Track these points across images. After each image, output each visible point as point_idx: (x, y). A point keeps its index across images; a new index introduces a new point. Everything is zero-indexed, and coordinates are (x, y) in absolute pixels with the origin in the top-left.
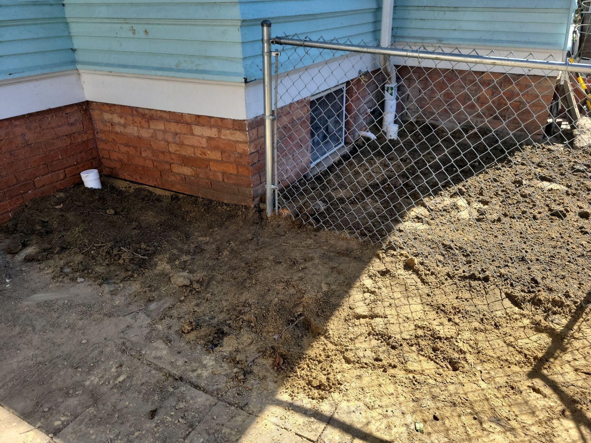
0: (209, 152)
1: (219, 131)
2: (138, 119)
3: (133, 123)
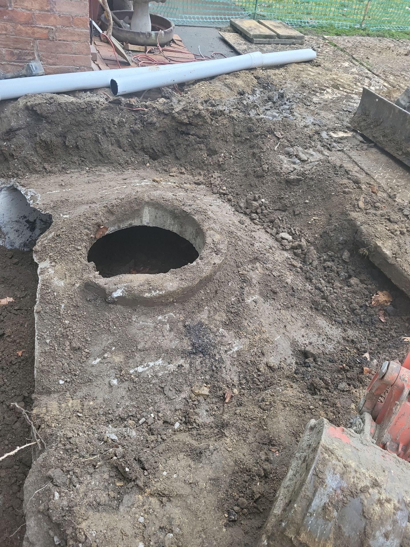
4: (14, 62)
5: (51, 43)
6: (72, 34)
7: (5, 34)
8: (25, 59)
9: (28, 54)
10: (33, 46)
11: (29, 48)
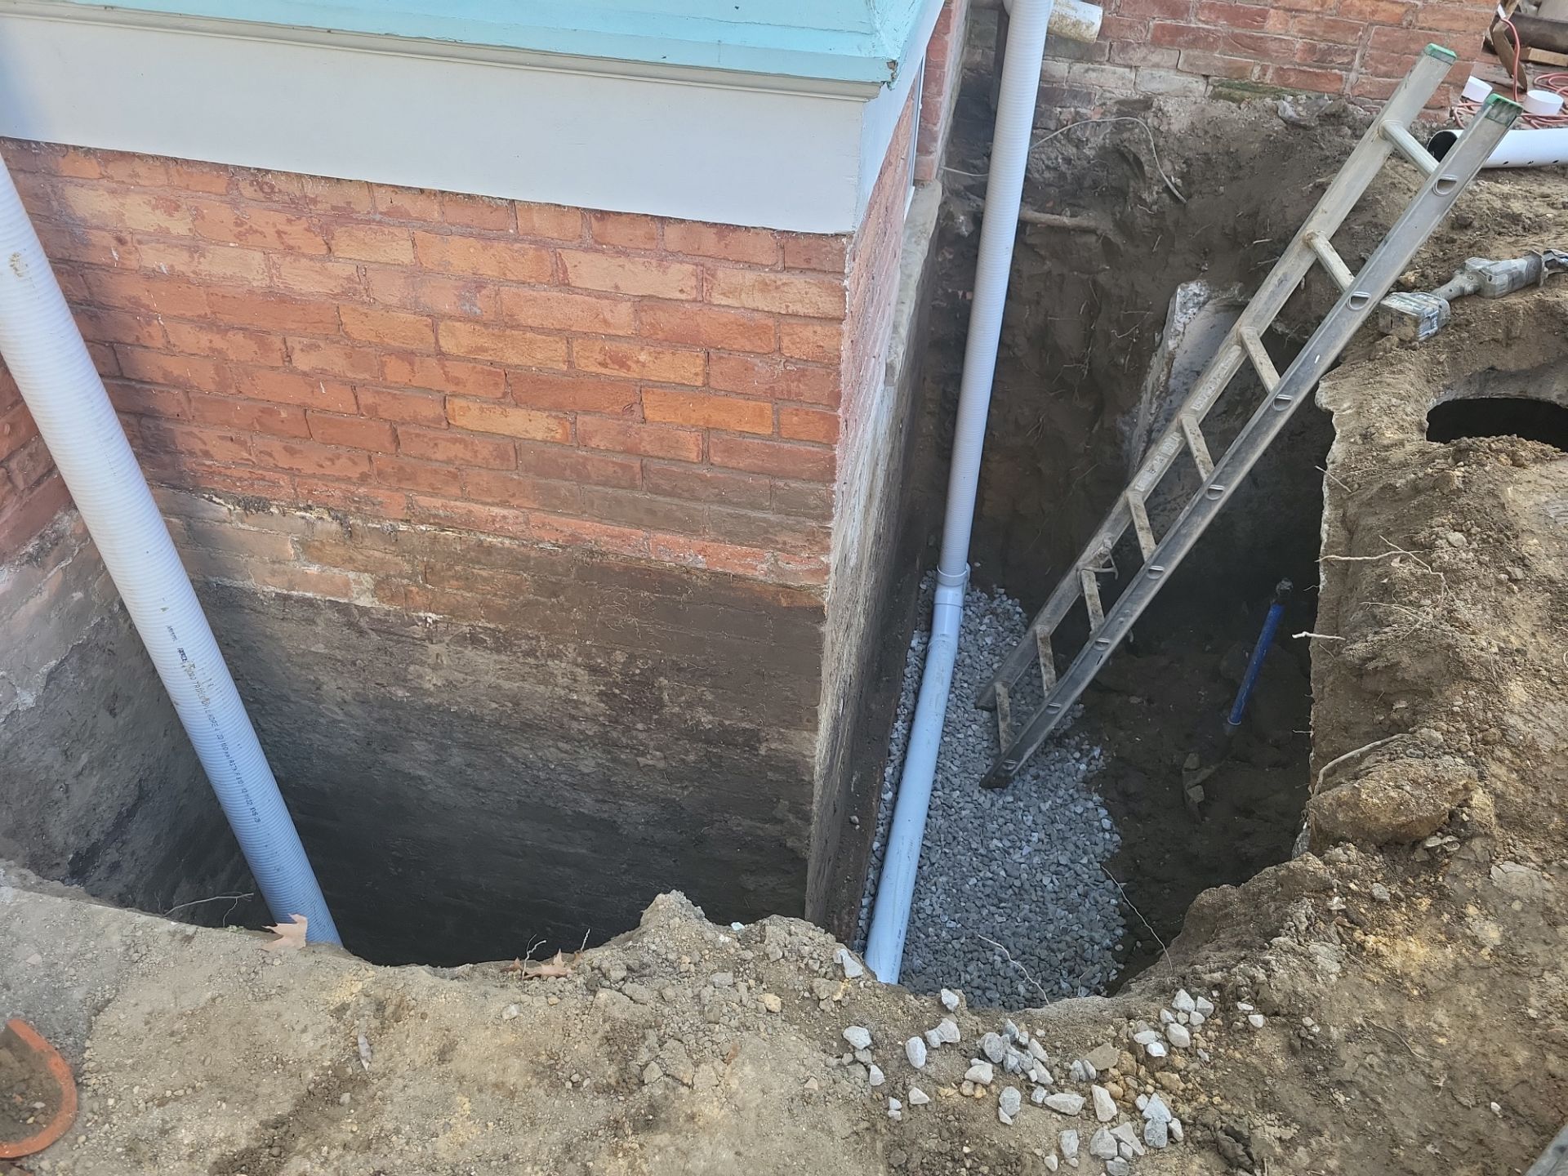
0: (643, 357)
1: (705, 278)
2: (265, 219)
3: (239, 236)
4: (1310, 66)
5: (1399, 34)
6: (1454, 18)
7: (1317, 13)
8: (1332, 61)
9: (1343, 53)
10: (1361, 37)
11: (1350, 41)
